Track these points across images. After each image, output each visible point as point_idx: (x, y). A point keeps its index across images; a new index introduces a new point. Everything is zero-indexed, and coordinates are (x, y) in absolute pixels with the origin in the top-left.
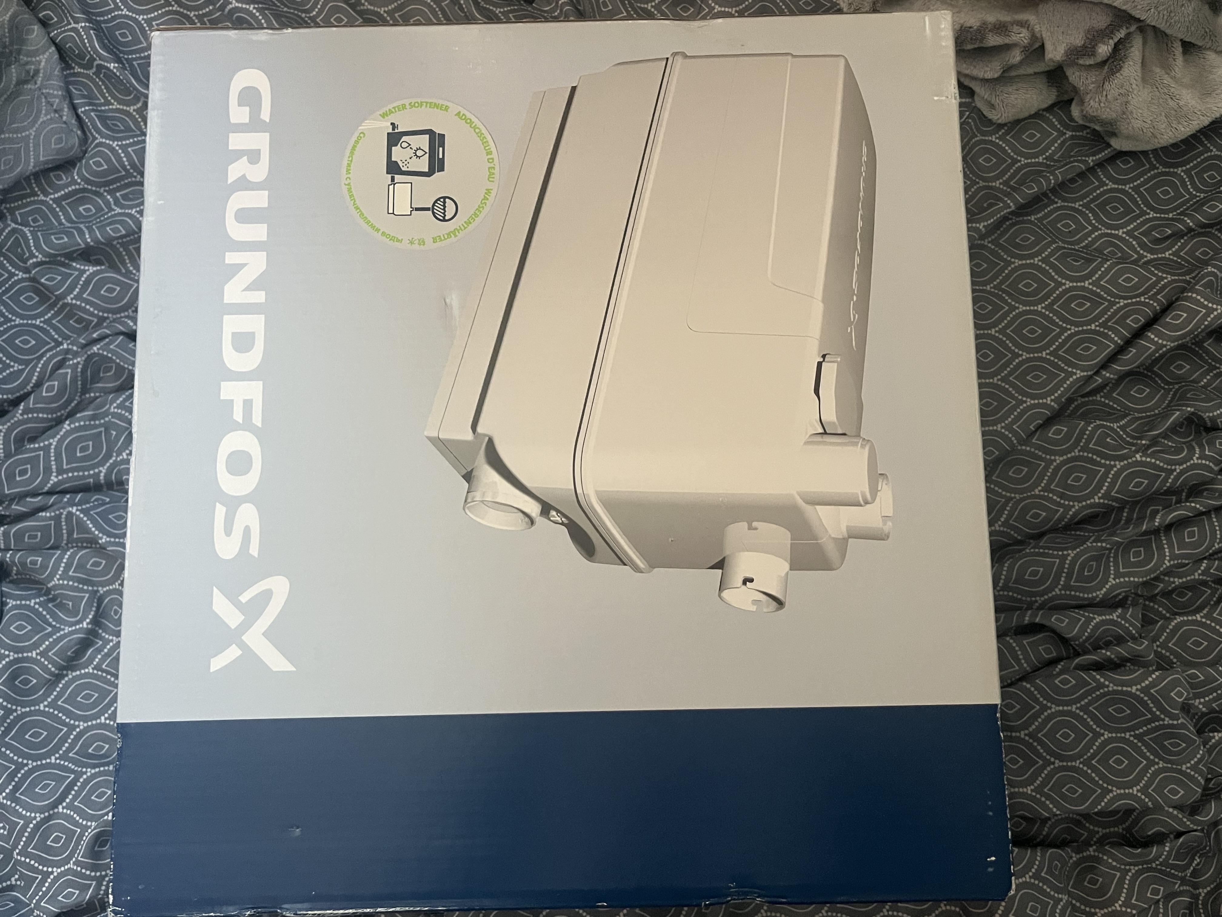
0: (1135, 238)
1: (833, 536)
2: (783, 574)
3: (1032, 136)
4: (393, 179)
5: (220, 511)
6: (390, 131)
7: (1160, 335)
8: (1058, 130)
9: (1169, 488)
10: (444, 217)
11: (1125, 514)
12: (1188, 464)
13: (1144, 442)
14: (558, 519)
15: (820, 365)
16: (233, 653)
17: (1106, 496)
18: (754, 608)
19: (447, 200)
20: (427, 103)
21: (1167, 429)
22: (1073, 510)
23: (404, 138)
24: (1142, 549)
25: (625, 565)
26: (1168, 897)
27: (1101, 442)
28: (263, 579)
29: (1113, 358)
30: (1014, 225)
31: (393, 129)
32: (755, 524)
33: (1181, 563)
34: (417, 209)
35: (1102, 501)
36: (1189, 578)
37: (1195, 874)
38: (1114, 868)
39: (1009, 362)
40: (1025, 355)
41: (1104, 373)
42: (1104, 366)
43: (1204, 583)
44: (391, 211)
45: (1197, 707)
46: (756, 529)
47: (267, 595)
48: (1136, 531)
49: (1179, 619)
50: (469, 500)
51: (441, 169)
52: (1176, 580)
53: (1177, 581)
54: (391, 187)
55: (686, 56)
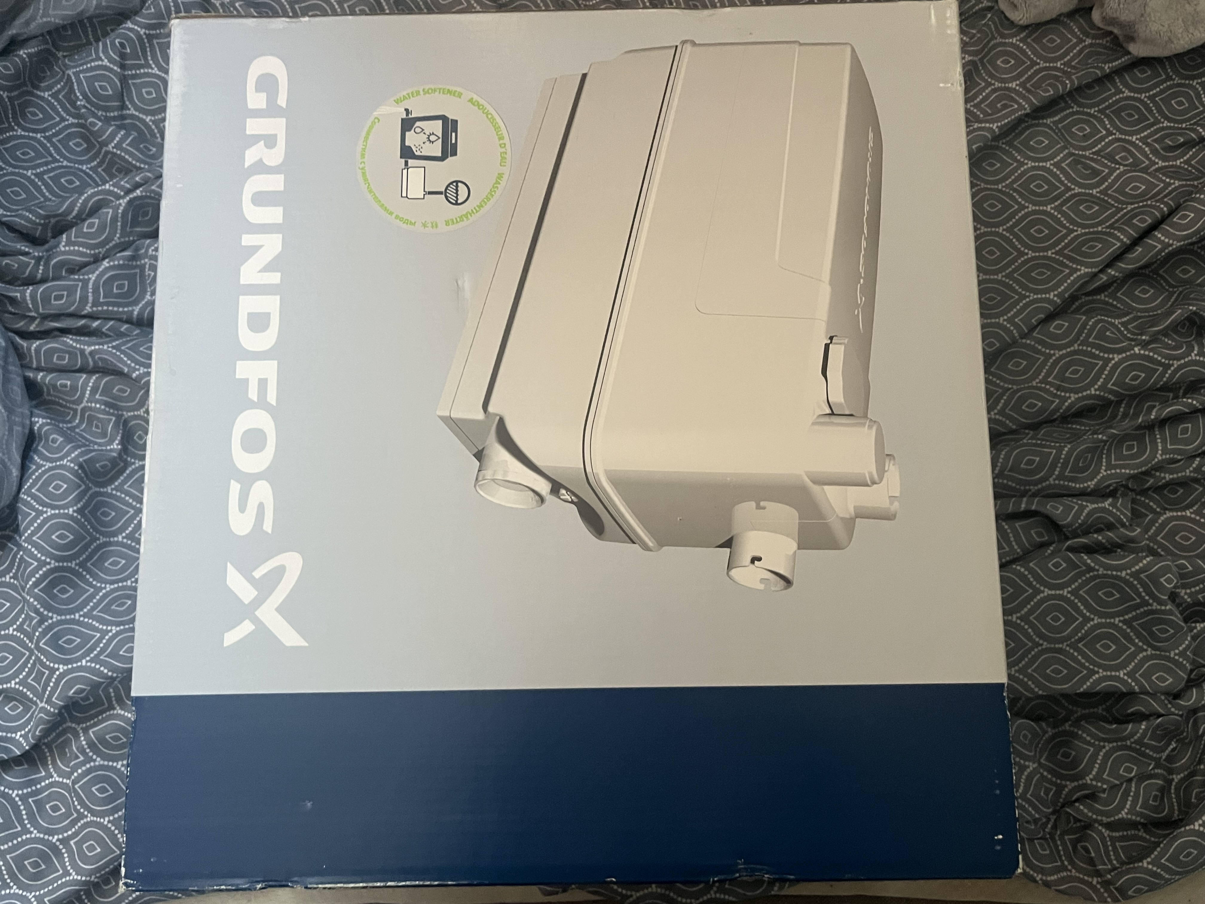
0: (1148, 144)
1: (841, 515)
2: (791, 553)
3: (1052, 41)
4: (406, 163)
5: (235, 488)
6: (404, 116)
7: (1166, 234)
8: (1077, 37)
9: (1166, 383)
10: (456, 201)
11: (1122, 410)
12: (1186, 360)
13: (1144, 337)
14: (568, 497)
15: (827, 347)
16: (247, 627)
17: (1103, 388)
18: (761, 587)
19: (460, 184)
20: (440, 89)
21: (1167, 327)
22: (1069, 401)
23: (418, 124)
24: (1135, 443)
25: (634, 543)
26: (1142, 777)
27: (1101, 336)
28: (276, 555)
29: (1118, 257)
30: (1027, 128)
31: (407, 115)
32: (762, 504)
33: (1173, 458)
34: (430, 193)
35: (1098, 393)
36: (1180, 475)
37: (1169, 759)
38: (1089, 743)
39: (1014, 260)
40: (1031, 254)
41: (1109, 271)
42: (1110, 263)
43: (1196, 481)
44: (404, 194)
45: (1183, 597)
46: (764, 508)
47: (280, 571)
48: (1132, 423)
49: (1169, 514)
50: (480, 478)
51: (454, 153)
52: (1167, 475)
53: (1168, 477)
54: (405, 171)
55: (694, 44)
